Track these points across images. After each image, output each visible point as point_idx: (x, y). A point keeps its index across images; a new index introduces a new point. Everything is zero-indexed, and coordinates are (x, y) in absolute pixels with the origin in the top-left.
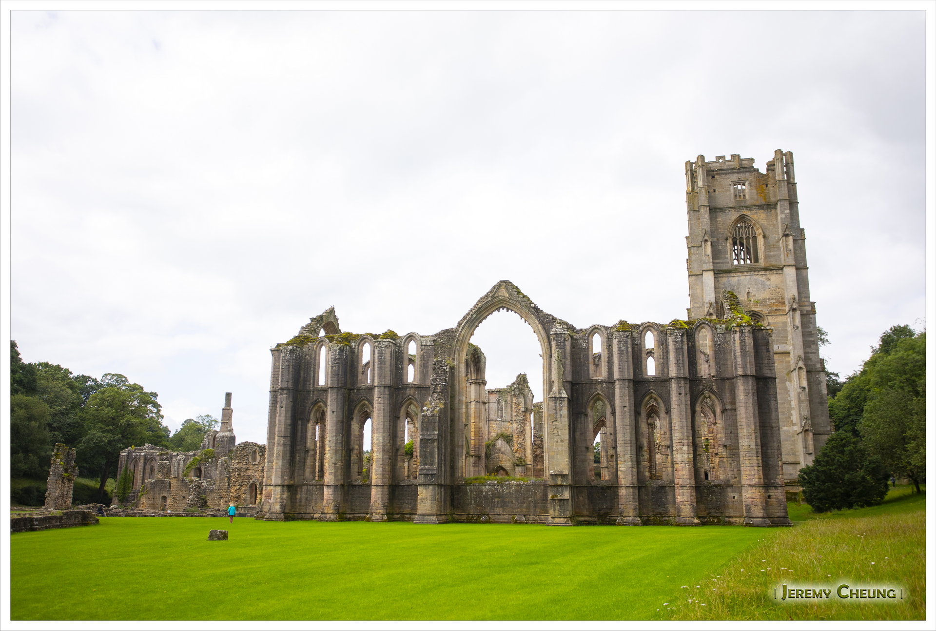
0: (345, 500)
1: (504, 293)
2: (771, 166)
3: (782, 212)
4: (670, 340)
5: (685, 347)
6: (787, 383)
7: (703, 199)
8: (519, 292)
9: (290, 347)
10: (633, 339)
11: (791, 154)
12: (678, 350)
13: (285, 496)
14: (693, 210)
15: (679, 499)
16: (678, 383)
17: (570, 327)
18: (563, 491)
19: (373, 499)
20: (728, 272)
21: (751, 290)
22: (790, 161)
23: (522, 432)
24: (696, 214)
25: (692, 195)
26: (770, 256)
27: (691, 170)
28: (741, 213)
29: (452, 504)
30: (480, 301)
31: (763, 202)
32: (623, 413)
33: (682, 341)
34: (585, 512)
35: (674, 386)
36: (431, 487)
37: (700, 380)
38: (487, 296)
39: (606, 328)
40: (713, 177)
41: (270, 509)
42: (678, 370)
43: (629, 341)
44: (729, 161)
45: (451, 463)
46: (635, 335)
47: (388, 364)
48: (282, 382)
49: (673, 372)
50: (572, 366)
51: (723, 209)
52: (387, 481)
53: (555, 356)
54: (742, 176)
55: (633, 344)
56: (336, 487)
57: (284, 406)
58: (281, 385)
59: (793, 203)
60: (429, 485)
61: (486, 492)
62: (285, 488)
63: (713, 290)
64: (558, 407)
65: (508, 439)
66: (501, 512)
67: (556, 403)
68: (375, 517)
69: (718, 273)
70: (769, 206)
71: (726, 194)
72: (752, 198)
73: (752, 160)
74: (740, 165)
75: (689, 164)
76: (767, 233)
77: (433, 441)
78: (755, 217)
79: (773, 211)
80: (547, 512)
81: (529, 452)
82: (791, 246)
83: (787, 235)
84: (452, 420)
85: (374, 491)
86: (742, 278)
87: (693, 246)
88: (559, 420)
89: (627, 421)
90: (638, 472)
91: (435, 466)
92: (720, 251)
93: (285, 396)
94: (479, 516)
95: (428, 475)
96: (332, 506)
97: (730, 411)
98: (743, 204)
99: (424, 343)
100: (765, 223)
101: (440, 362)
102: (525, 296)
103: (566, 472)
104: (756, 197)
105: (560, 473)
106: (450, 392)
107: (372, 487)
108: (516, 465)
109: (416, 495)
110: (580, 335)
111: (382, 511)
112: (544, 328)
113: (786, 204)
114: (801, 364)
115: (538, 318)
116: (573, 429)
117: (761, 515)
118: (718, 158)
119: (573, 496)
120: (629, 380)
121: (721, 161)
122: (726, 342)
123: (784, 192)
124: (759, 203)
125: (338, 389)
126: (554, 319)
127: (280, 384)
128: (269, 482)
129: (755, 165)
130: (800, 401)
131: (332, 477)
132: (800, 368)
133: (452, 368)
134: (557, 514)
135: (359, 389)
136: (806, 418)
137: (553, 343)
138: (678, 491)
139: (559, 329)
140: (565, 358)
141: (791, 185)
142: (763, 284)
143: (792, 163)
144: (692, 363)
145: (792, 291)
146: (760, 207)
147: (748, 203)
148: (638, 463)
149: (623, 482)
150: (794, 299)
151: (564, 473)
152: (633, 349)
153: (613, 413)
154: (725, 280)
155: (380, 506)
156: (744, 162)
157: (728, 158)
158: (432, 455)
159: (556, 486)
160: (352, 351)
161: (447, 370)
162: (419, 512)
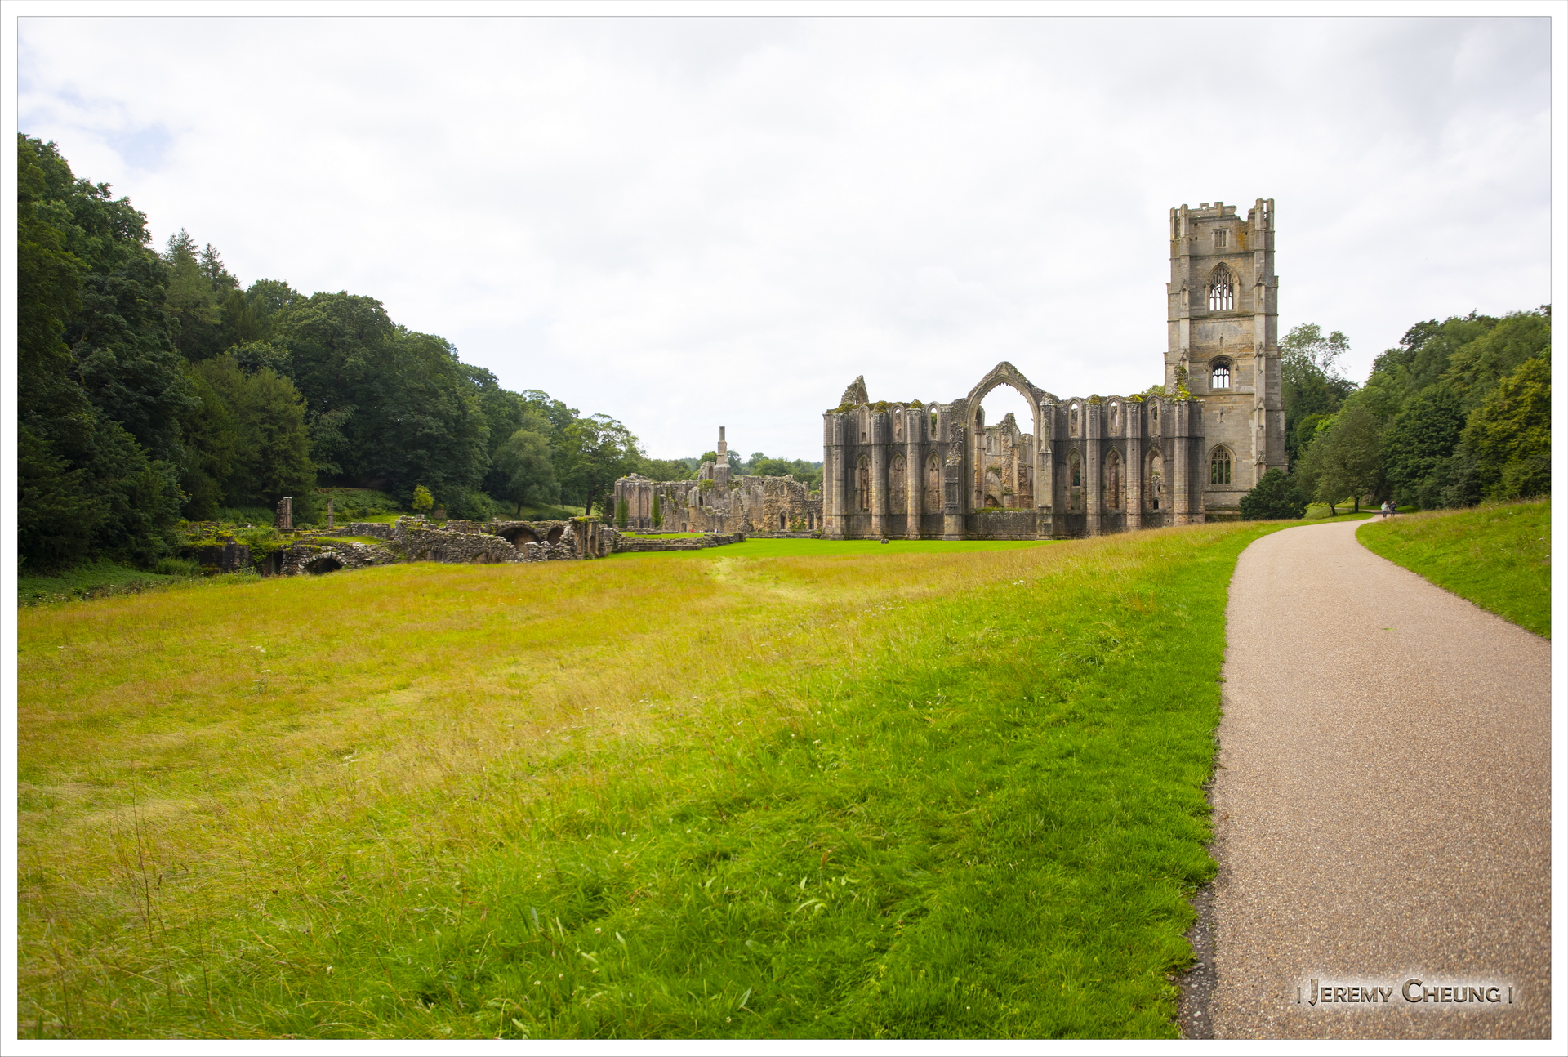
0: (887, 526)
1: (1004, 373)
2: (1252, 214)
3: (1258, 262)
4: (1128, 410)
5: (1139, 416)
6: (1250, 421)
7: (1184, 249)
8: (1016, 372)
10: (1102, 409)
11: (1272, 201)
12: (1134, 418)
13: (843, 523)
14: (1175, 258)
15: (1129, 522)
16: (1132, 442)
17: (1054, 398)
18: (1047, 518)
19: (909, 524)
20: (1204, 318)
21: (1224, 336)
22: (1270, 209)
23: (1010, 466)
24: (1178, 262)
25: (1175, 243)
26: (1244, 303)
27: (1176, 217)
28: (1220, 261)
29: (966, 528)
30: (986, 377)
31: (1242, 251)
32: (1092, 464)
33: (1137, 412)
34: (1063, 532)
35: (1129, 444)
36: (953, 516)
37: (1149, 439)
38: (991, 374)
39: (1082, 400)
40: (1196, 225)
41: (833, 531)
42: (1133, 432)
43: (1098, 411)
44: (1213, 209)
45: (966, 500)
46: (1103, 405)
47: (917, 427)
48: (836, 440)
49: (1129, 434)
50: (1056, 428)
51: (1203, 257)
52: (919, 512)
53: (1043, 424)
54: (1223, 224)
55: (1101, 412)
56: (881, 516)
57: (840, 457)
58: (836, 442)
59: (1269, 252)
61: (990, 519)
62: (843, 517)
63: (1188, 337)
64: (1046, 461)
65: (997, 472)
66: (1002, 532)
67: (1043, 458)
68: (911, 537)
69: (1194, 319)
70: (1247, 254)
71: (1207, 241)
72: (1231, 246)
73: (1234, 208)
74: (1223, 212)
75: (1174, 211)
76: (1243, 281)
77: (955, 484)
78: (1233, 265)
79: (1250, 259)
80: (1036, 532)
81: (1016, 483)
82: (1263, 296)
83: (1259, 285)
84: (966, 468)
85: (909, 519)
86: (1217, 324)
87: (1173, 293)
88: (1045, 469)
89: (1095, 469)
90: (1101, 504)
91: (957, 502)
92: (1198, 298)
93: (839, 451)
94: (986, 536)
95: (951, 508)
96: (879, 530)
97: (1168, 462)
98: (1222, 252)
99: (943, 410)
100: (1241, 270)
101: (956, 425)
102: (1021, 375)
103: (1050, 505)
104: (1235, 245)
105: (1045, 506)
106: (964, 449)
107: (908, 516)
108: (1004, 494)
109: (943, 522)
110: (1062, 405)
111: (916, 533)
112: (1035, 400)
113: (1262, 254)
114: (1262, 405)
115: (1030, 392)
116: (1055, 475)
118: (1202, 205)
119: (1054, 521)
120: (1097, 440)
121: (1204, 208)
122: (1170, 411)
123: (1260, 243)
124: (1237, 251)
125: (880, 445)
126: (1043, 393)
127: (834, 441)
128: (829, 513)
129: (1237, 213)
130: (1258, 438)
131: (878, 509)
132: (1261, 409)
133: (965, 429)
134: (1042, 533)
135: (894, 445)
136: (1261, 453)
137: (1042, 413)
138: (1129, 517)
139: (1045, 402)
140: (1050, 423)
141: (1269, 233)
142: (1236, 330)
143: (1273, 211)
144: (1144, 426)
145: (1260, 338)
146: (1239, 255)
147: (1228, 251)
148: (1102, 498)
149: (1090, 512)
150: (1261, 346)
151: (1048, 506)
152: (1101, 416)
153: (1085, 463)
154: (1200, 326)
155: (914, 529)
156: (1227, 210)
157: (1212, 205)
158: (954, 494)
159: (1043, 515)
160: (888, 416)
161: (962, 430)
162: (946, 533)
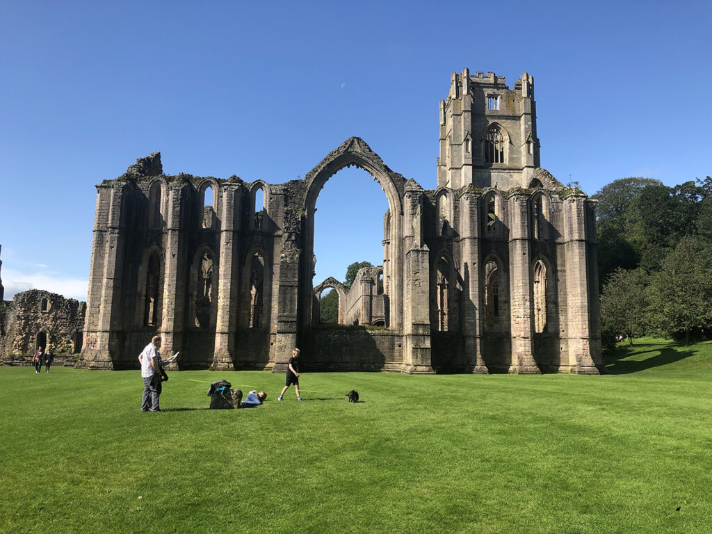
0: (184, 348)
1: (354, 152)
3: (525, 124)
4: (516, 204)
8: (370, 151)
9: (124, 183)
12: (524, 214)
13: (113, 343)
15: (521, 349)
18: (424, 340)
19: (217, 347)
20: (482, 168)
26: (513, 159)
30: (331, 155)
31: (510, 114)
32: (473, 269)
35: (518, 246)
36: (291, 335)
37: (536, 243)
38: (339, 151)
41: (96, 357)
42: (524, 232)
48: (113, 219)
49: (518, 234)
57: (116, 246)
58: (112, 223)
60: (289, 333)
61: (334, 341)
62: (114, 334)
63: (471, 181)
64: (420, 260)
66: (349, 361)
67: (418, 256)
68: (220, 364)
69: (476, 168)
70: (515, 118)
72: (502, 110)
73: (504, 79)
76: (512, 140)
77: (293, 288)
78: (504, 125)
79: (517, 122)
85: (218, 339)
88: (421, 272)
89: (477, 276)
91: (295, 313)
93: (116, 235)
95: (288, 322)
97: (560, 272)
99: (274, 191)
101: (291, 211)
102: (376, 155)
103: (428, 322)
104: (505, 109)
105: (421, 323)
107: (217, 335)
110: (430, 196)
111: (227, 360)
112: (396, 186)
115: (389, 175)
117: (590, 364)
119: (431, 345)
122: (559, 210)
124: (507, 114)
127: (110, 222)
128: (92, 328)
131: (170, 324)
133: (303, 218)
134: (419, 363)
138: (520, 342)
139: (414, 187)
146: (509, 117)
147: (499, 113)
151: (426, 323)
153: (458, 269)
155: (225, 354)
159: (418, 335)
161: (300, 219)
162: (272, 360)
